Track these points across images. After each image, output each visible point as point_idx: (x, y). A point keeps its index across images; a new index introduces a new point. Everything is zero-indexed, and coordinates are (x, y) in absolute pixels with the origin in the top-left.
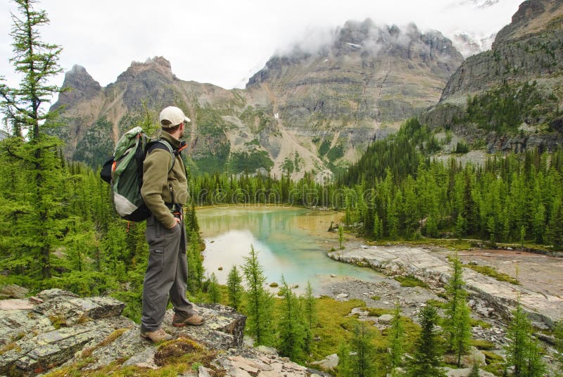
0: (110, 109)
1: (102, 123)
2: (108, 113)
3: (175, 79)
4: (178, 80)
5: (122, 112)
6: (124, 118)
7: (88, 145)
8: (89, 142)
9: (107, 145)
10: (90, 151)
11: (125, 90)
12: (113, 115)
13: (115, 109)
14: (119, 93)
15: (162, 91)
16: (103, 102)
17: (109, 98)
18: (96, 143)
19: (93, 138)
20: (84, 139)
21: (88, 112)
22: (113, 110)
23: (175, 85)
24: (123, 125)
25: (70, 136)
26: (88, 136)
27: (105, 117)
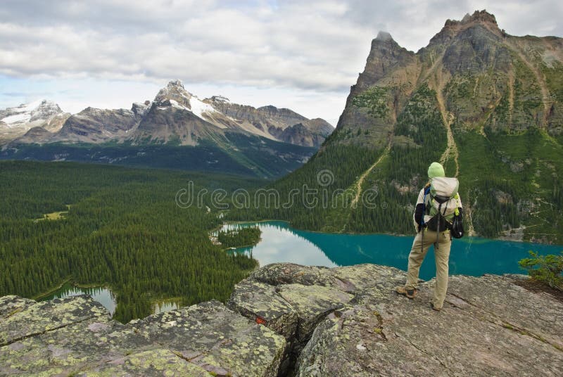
0: (430, 76)
1: (424, 92)
2: (428, 80)
3: (504, 34)
4: (509, 36)
5: (445, 79)
6: (448, 85)
7: (412, 117)
8: (413, 114)
9: (434, 116)
10: (415, 124)
11: (443, 53)
12: (434, 83)
13: (436, 76)
14: (436, 58)
15: (493, 50)
16: (420, 69)
17: (426, 64)
18: (421, 114)
19: (417, 109)
20: (406, 110)
21: (404, 80)
22: (433, 76)
23: (506, 43)
24: (448, 93)
25: (388, 107)
26: (410, 106)
27: (426, 85)
